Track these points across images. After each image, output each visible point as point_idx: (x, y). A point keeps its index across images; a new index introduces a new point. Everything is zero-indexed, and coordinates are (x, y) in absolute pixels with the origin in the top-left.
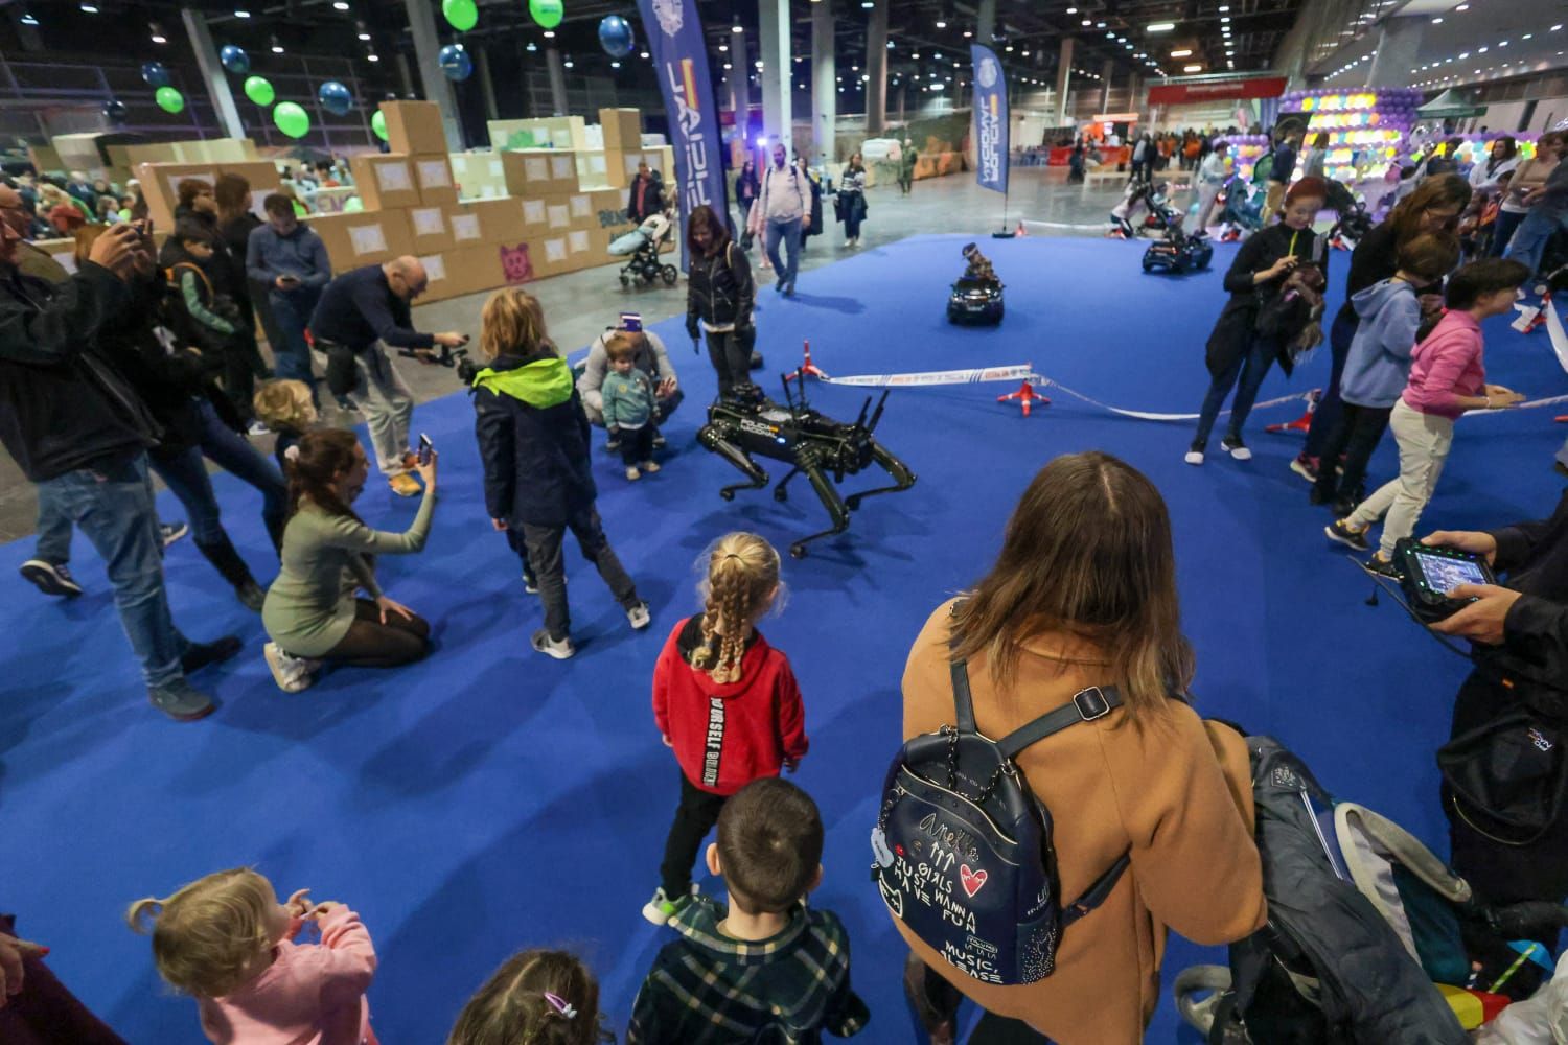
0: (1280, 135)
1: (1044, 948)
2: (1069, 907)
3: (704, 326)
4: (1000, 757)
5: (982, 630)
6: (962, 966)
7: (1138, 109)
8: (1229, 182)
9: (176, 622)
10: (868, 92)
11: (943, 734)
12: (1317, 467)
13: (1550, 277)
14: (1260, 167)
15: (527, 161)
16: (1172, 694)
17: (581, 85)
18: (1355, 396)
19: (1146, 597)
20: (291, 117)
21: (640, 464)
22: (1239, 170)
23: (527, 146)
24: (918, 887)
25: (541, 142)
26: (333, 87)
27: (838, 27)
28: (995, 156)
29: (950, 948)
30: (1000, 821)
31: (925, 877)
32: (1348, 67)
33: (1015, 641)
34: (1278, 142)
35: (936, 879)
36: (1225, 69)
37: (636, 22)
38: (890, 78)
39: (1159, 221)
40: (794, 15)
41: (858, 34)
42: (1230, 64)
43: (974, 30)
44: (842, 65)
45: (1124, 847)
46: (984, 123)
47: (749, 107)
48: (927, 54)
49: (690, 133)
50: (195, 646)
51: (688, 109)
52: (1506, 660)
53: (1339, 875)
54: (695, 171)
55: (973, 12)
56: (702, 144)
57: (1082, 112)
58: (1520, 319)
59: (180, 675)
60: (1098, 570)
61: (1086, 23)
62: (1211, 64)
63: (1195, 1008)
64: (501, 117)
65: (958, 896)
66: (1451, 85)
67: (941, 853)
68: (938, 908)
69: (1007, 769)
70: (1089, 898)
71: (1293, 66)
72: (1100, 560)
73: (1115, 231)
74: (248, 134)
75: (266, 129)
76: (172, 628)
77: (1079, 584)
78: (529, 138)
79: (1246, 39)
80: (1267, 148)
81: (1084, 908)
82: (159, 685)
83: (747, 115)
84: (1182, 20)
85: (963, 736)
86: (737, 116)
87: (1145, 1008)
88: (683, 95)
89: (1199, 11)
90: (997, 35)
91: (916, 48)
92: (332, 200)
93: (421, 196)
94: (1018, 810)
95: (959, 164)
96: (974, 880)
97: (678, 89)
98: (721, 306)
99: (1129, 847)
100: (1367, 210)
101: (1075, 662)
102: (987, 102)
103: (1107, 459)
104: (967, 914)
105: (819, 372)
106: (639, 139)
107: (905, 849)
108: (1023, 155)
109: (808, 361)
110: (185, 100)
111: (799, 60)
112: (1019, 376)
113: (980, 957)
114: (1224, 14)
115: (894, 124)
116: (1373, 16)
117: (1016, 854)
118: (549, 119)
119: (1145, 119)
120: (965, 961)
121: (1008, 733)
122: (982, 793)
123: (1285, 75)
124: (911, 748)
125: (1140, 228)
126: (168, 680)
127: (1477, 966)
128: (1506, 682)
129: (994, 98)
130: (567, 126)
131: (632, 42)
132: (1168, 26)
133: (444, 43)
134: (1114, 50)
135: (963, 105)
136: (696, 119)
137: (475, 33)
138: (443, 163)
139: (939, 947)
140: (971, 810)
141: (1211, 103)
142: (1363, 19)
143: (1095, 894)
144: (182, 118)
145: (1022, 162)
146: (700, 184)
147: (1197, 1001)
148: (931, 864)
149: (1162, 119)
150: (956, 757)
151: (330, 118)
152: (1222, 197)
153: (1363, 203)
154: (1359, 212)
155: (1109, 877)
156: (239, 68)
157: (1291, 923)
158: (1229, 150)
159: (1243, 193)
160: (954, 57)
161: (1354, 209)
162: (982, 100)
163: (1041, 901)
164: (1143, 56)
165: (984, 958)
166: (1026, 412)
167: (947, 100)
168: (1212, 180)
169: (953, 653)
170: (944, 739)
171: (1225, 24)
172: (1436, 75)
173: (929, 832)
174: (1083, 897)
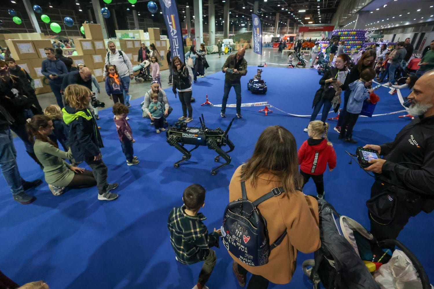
0: (332, 41)
1: (265, 256)
2: (272, 245)
3: (178, 90)
4: (253, 207)
5: (249, 173)
6: (244, 262)
7: (296, 33)
8: (319, 53)
9: (21, 175)
10: (224, 25)
11: (239, 201)
12: (340, 129)
13: (398, 80)
14: (327, 50)
15: (127, 42)
16: (297, 189)
17: (143, 21)
18: (350, 111)
19: (290, 164)
20: (55, 27)
21: (160, 129)
22: (322, 50)
23: (126, 38)
24: (232, 241)
25: (131, 37)
26: (68, 18)
27: (216, 7)
28: (258, 45)
29: (241, 257)
30: (253, 223)
31: (234, 239)
32: (350, 24)
33: (257, 176)
34: (332, 43)
35: (237, 239)
36: (319, 23)
37: (158, 3)
38: (230, 22)
39: (301, 63)
40: (203, 3)
41: (221, 9)
42: (320, 21)
43: (253, 10)
44: (217, 18)
45: (285, 228)
46: (255, 36)
47: (191, 29)
48: (240, 16)
49: (174, 36)
50: (27, 182)
51: (173, 29)
52: (382, 178)
53: (340, 234)
54: (175, 47)
55: (252, 4)
56: (177, 39)
57: (282, 33)
58: (391, 91)
59: (22, 191)
60: (278, 156)
61: (283, 9)
62: (315, 22)
63: (307, 271)
64: (119, 29)
65: (242, 243)
66: (375, 29)
67: (238, 232)
68: (238, 246)
69: (255, 210)
70: (277, 243)
71: (336, 23)
72: (278, 154)
73: (290, 66)
74: (42, 32)
75: (48, 30)
76: (20, 177)
77: (273, 160)
78: (127, 35)
79: (324, 15)
80: (329, 44)
81: (276, 245)
82: (16, 194)
83: (191, 31)
84: (308, 9)
85: (244, 201)
86: (188, 31)
87: (292, 270)
88: (172, 25)
89: (312, 7)
90: (259, 11)
91: (237, 14)
92: (69, 52)
93: (95, 52)
94: (257, 220)
95: (249, 46)
96: (247, 239)
97: (170, 23)
98: (182, 85)
99: (286, 229)
100: (354, 62)
101: (272, 181)
102: (256, 30)
103: (281, 127)
104: (245, 248)
105: (210, 103)
106: (160, 37)
107: (229, 232)
108: (266, 45)
109: (207, 100)
110: (22, 20)
111: (205, 16)
112: (264, 105)
113: (249, 259)
114: (318, 8)
115: (232, 35)
116: (356, 10)
117: (257, 232)
118: (133, 30)
119: (298, 36)
120: (245, 260)
121: (255, 200)
122: (249, 216)
123: (334, 25)
124: (230, 205)
125: (297, 65)
126: (19, 192)
127: (374, 256)
128: (382, 184)
129: (258, 29)
130: (139, 33)
131: (157, 9)
132: (304, 11)
133: (102, 7)
134: (290, 16)
135: (250, 30)
136: (175, 32)
137: (112, 4)
138: (101, 42)
139: (238, 257)
140: (246, 221)
141: (315, 32)
142: (354, 11)
143: (278, 241)
144: (21, 26)
145: (266, 46)
146: (177, 50)
147: (308, 269)
148: (236, 235)
149: (303, 36)
150: (242, 207)
151: (67, 28)
152: (318, 57)
153: (353, 60)
154: (352, 62)
155: (282, 237)
156: (39, 12)
157: (328, 246)
158: (319, 45)
159: (323, 56)
160: (247, 17)
161: (351, 61)
162: (255, 29)
163: (264, 244)
164: (298, 19)
165: (250, 259)
166: (266, 114)
167: (246, 29)
168: (315, 53)
169: (241, 179)
170: (239, 202)
171: (319, 11)
172: (372, 26)
173: (235, 227)
174: (275, 242)
